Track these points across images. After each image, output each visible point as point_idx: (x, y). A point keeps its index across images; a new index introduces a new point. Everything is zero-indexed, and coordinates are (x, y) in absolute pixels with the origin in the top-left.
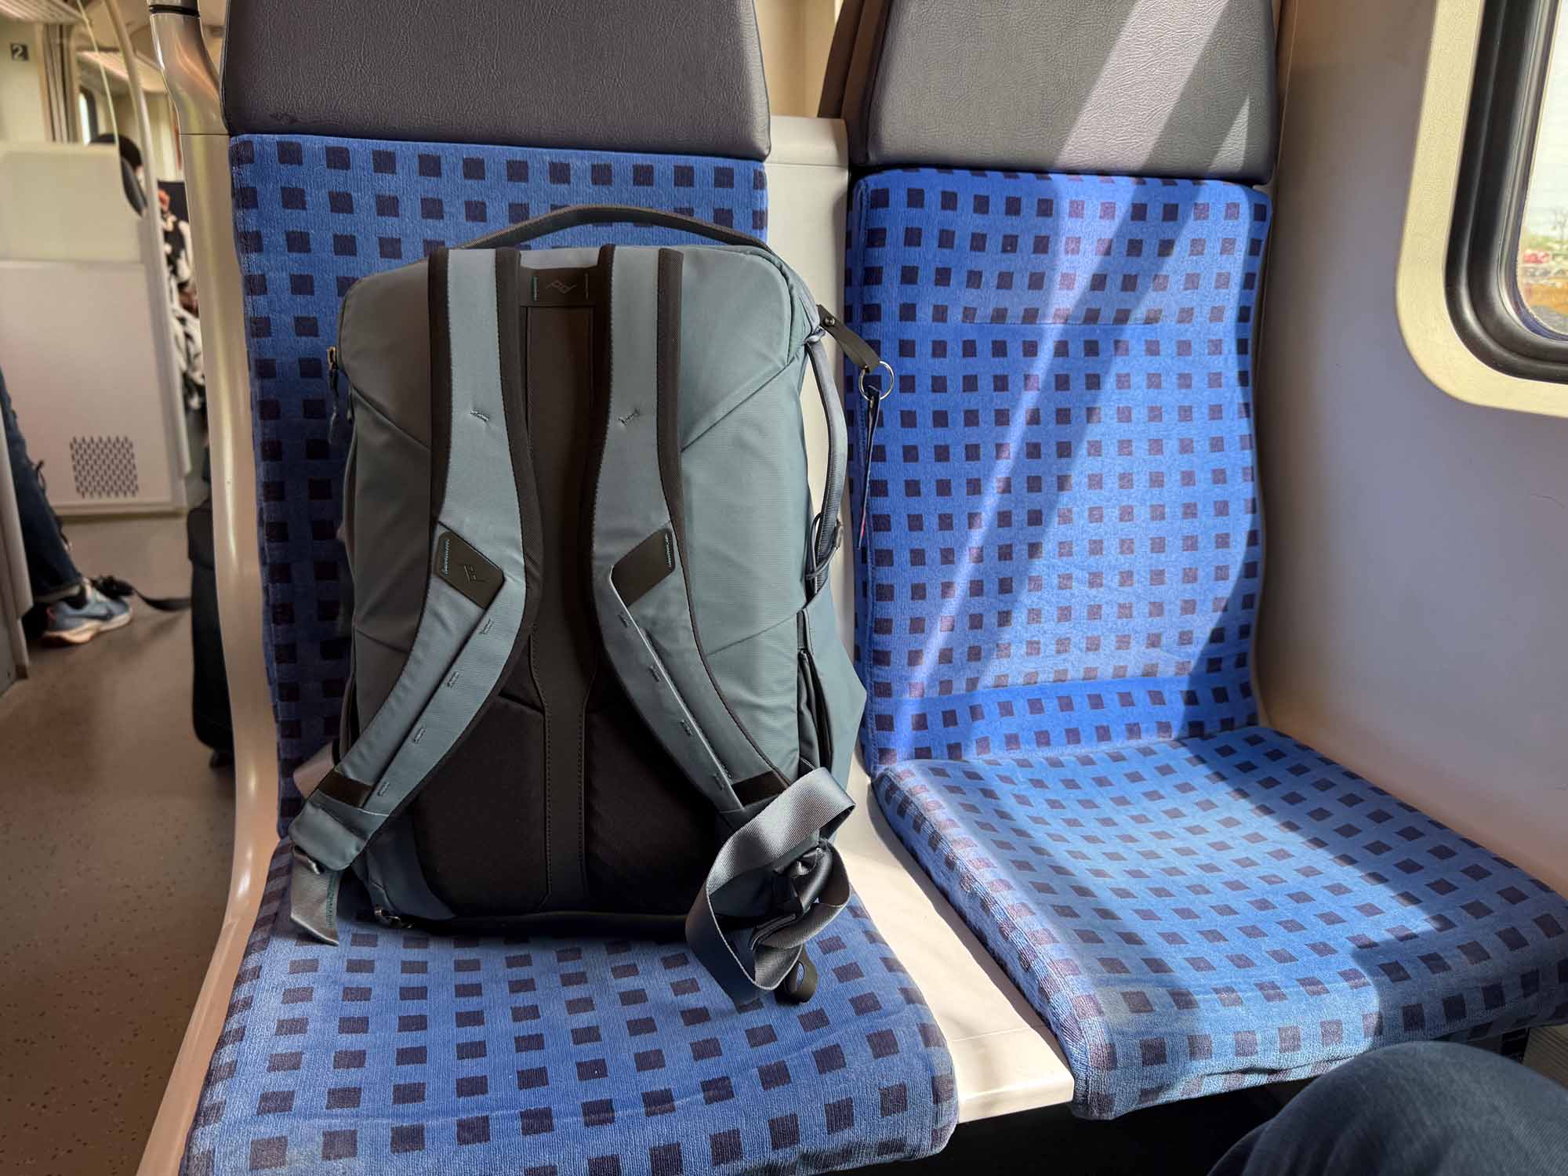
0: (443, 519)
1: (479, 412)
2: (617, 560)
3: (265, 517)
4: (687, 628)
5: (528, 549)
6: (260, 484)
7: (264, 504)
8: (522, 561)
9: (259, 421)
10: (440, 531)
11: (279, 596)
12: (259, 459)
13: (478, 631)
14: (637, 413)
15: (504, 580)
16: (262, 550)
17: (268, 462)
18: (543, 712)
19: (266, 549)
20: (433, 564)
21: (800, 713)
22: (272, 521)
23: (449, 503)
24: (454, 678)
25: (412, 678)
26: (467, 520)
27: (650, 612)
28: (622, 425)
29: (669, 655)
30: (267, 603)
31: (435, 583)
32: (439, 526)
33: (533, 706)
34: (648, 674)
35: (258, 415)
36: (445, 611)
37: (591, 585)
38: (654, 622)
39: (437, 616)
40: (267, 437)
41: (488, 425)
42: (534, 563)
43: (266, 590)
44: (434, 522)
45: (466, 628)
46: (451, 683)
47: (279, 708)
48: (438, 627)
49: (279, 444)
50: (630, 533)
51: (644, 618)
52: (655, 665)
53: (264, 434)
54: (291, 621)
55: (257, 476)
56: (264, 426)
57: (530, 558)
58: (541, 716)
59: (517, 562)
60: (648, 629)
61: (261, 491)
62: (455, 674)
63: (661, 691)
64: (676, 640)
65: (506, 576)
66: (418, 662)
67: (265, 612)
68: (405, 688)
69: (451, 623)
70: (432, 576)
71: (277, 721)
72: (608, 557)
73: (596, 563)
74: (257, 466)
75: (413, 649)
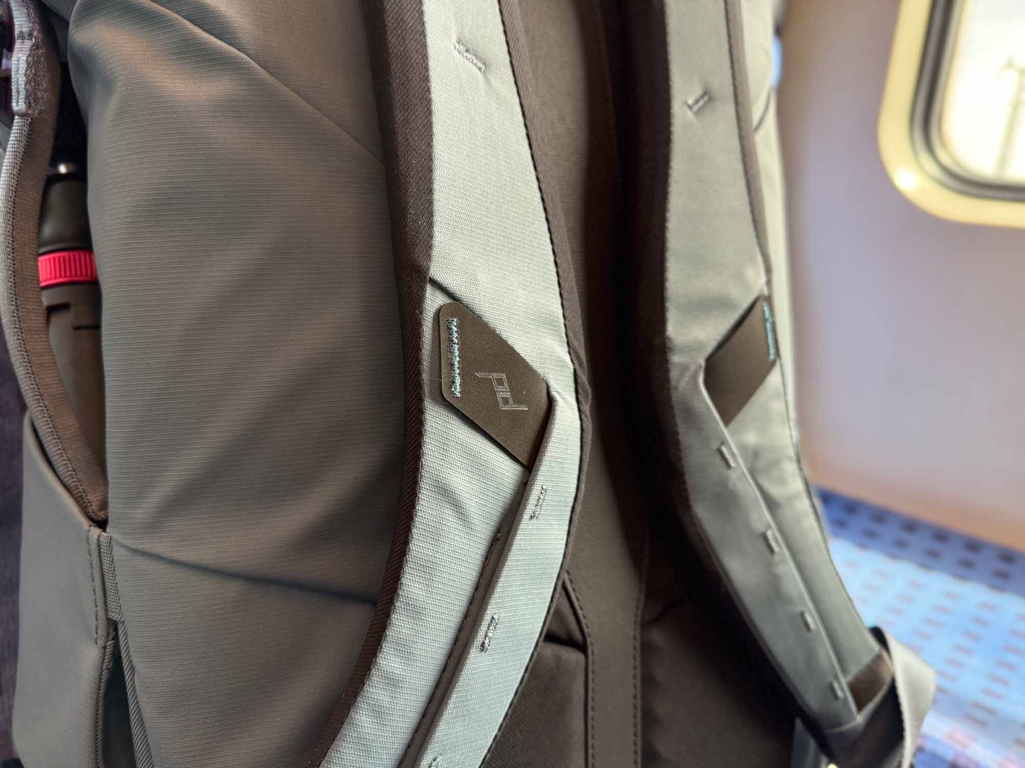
0: (438, 272)
1: (468, 49)
2: (709, 349)
8: (568, 360)
13: (526, 515)
14: (707, 95)
15: (551, 402)
18: (582, 647)
20: (424, 376)
24: (493, 629)
28: (691, 113)
31: (435, 419)
32: (429, 288)
33: (571, 643)
36: (460, 482)
39: (446, 494)
41: (486, 78)
42: (581, 363)
44: (419, 279)
45: (495, 512)
46: (487, 644)
60: (750, 466)
62: (493, 619)
63: (779, 569)
65: (553, 393)
70: (428, 403)
73: (675, 359)
75: (404, 581)
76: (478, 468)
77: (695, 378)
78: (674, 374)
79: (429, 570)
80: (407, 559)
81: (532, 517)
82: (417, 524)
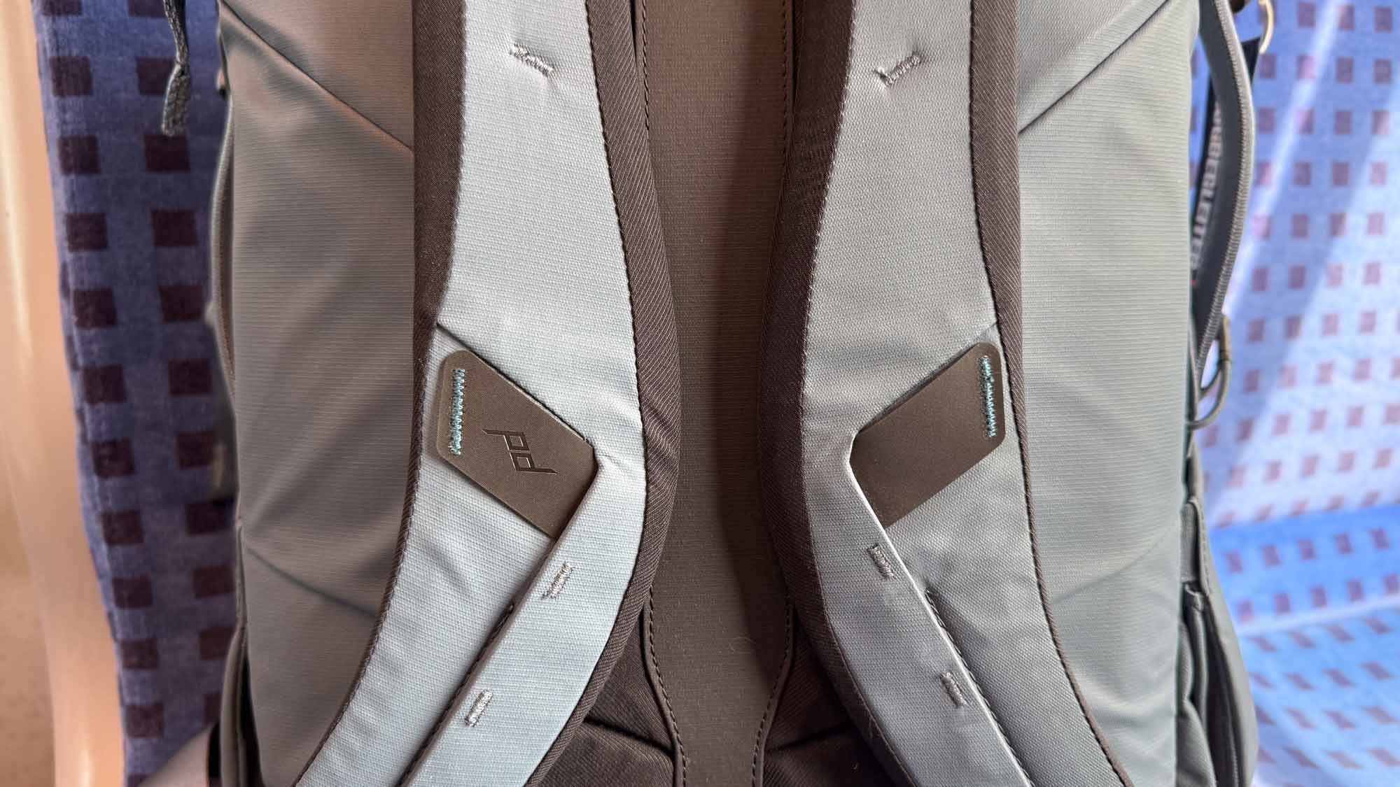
0: (448, 317)
1: (530, 52)
2: (868, 418)
3: (71, 279)
4: (1024, 580)
5: (648, 389)
6: (61, 217)
7: (69, 256)
8: (635, 416)
9: (53, 99)
10: (441, 349)
11: (103, 428)
12: (57, 170)
13: (535, 594)
14: (918, 56)
15: (596, 467)
16: (69, 341)
17: (73, 176)
18: (671, 753)
19: (76, 340)
20: (424, 429)
21: (1182, 715)
22: (86, 287)
23: (460, 279)
24: (480, 706)
25: (380, 704)
26: (508, 322)
27: (939, 541)
28: (881, 86)
29: (983, 641)
30: (83, 437)
31: (431, 476)
32: (437, 337)
33: (651, 742)
34: (937, 689)
35: (51, 85)
36: (456, 545)
37: (798, 475)
38: (948, 565)
39: (438, 557)
40: (70, 128)
41: (552, 86)
42: (663, 422)
43: (80, 414)
44: (425, 325)
45: (505, 582)
46: (472, 719)
47: (116, 618)
48: (440, 582)
49: (92, 141)
50: (902, 355)
51: (925, 554)
52: (952, 668)
53: (64, 122)
54: (129, 470)
55: (57, 204)
56: (63, 109)
57: (656, 413)
58: (668, 764)
59: (625, 423)
60: (933, 580)
61: (63, 229)
62: (482, 695)
63: (968, 729)
64: (999, 608)
65: (602, 459)
66: (394, 669)
67: (83, 456)
68: (365, 730)
69: (470, 570)
70: (424, 458)
71: (115, 639)
72: (843, 412)
73: (811, 426)
74: (54, 184)
75: (381, 635)
76: (480, 531)
77: (838, 454)
78: (808, 444)
79: (411, 630)
80: (386, 614)
81: (544, 597)
82: (400, 582)
